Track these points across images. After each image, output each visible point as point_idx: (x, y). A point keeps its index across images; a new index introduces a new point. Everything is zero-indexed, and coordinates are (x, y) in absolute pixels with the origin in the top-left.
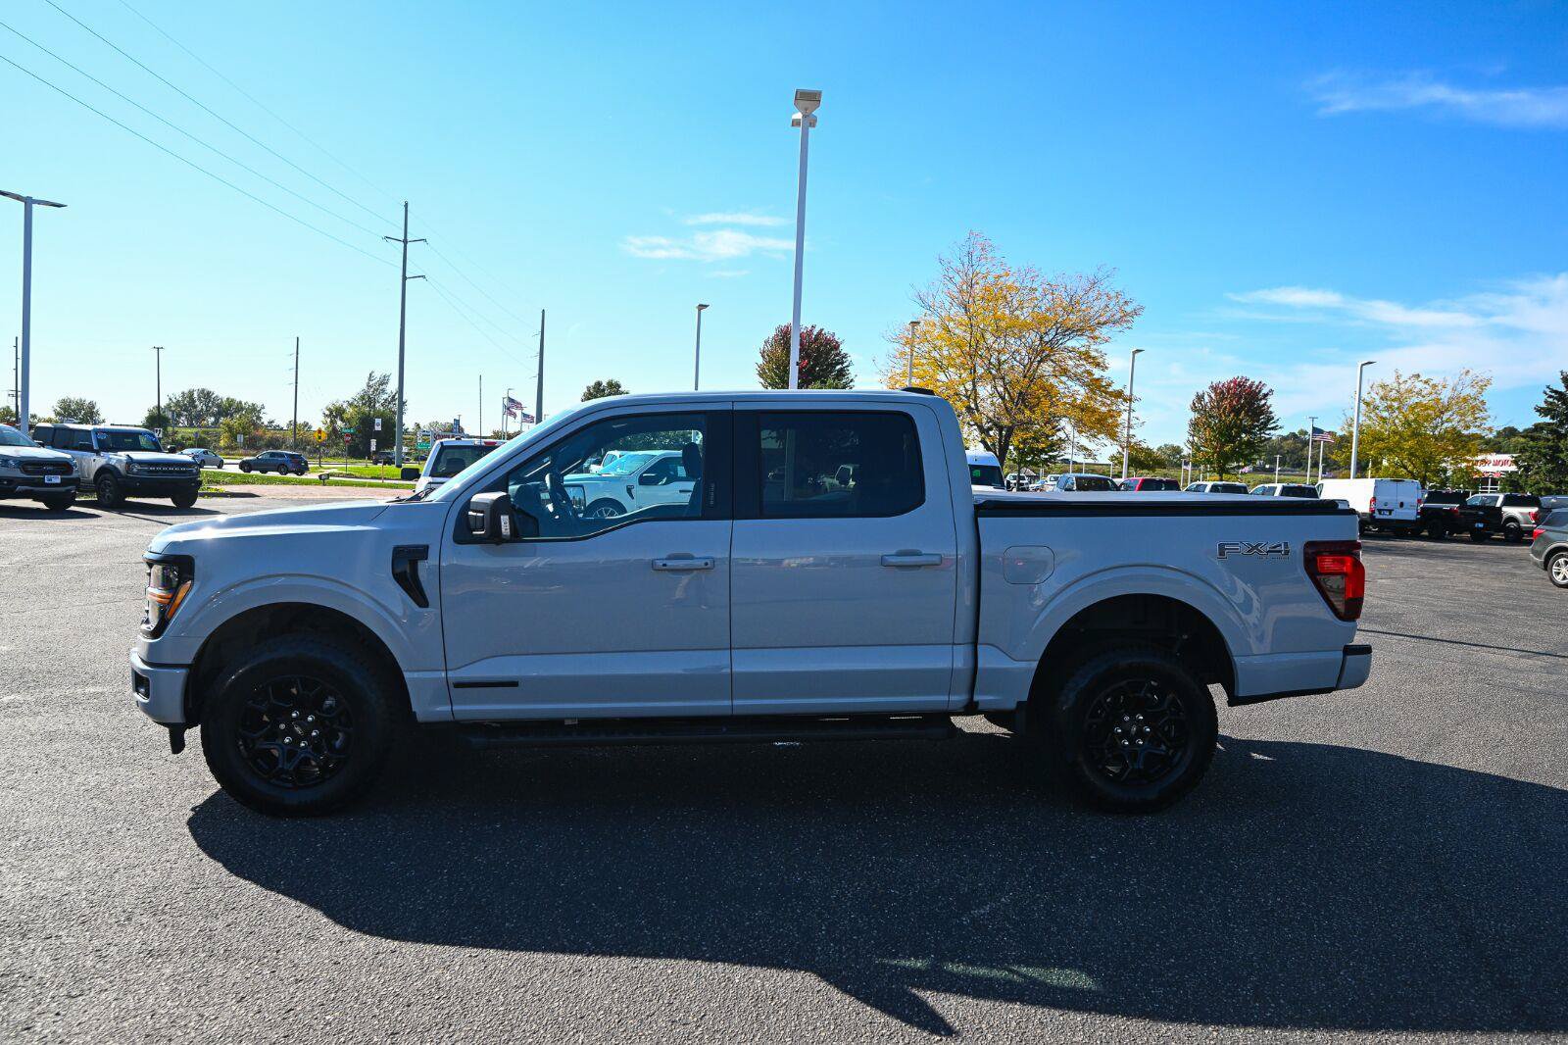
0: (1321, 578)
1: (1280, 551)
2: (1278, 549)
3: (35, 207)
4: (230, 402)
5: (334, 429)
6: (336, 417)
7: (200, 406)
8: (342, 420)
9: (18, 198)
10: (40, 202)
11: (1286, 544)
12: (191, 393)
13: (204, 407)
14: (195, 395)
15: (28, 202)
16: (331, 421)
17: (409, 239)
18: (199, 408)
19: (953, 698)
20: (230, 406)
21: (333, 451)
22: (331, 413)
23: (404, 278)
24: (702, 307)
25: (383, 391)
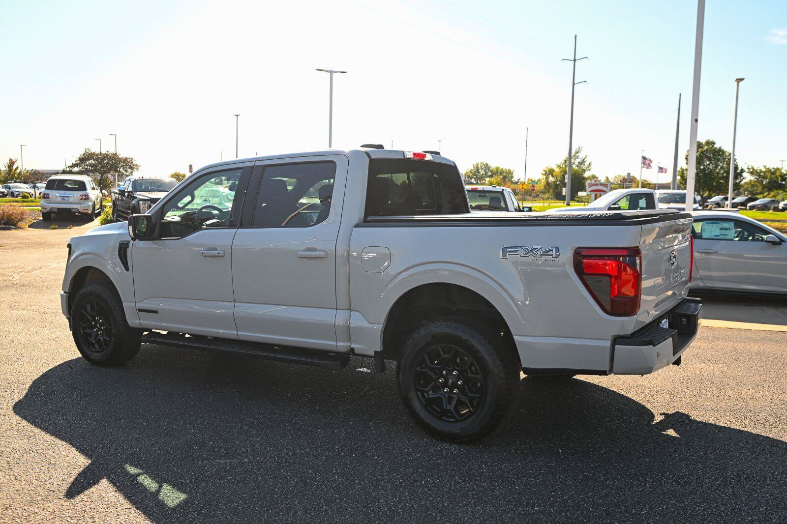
0: (585, 277)
1: (552, 255)
2: (550, 253)
3: (334, 75)
4: (497, 168)
5: (548, 182)
6: (549, 175)
7: (482, 172)
8: (553, 176)
9: (327, 71)
10: (336, 72)
11: (557, 249)
12: (478, 164)
13: (484, 173)
14: (479, 166)
15: (331, 72)
16: (546, 178)
17: (577, 58)
18: (481, 174)
19: (339, 344)
20: (497, 171)
21: (546, 196)
22: (546, 172)
23: (574, 84)
24: (739, 80)
25: (578, 157)
